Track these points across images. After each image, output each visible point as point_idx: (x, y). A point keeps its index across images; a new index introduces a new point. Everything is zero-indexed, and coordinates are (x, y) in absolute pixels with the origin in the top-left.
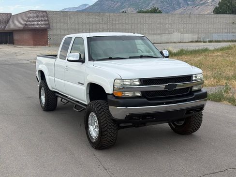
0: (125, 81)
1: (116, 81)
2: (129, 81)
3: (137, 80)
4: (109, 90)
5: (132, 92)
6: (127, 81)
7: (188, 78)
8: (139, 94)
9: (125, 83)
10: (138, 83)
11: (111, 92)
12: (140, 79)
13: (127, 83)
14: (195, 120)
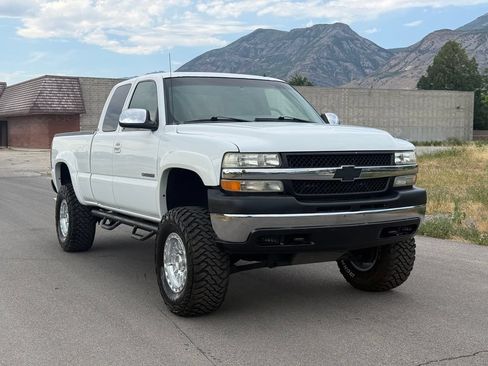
0: (247, 156)
1: (226, 157)
2: (256, 156)
3: (274, 156)
4: (210, 178)
5: (263, 182)
6: (251, 156)
7: (385, 157)
8: (278, 188)
9: (246, 162)
10: (277, 163)
11: (215, 182)
12: (280, 154)
13: (251, 162)
14: (401, 250)
